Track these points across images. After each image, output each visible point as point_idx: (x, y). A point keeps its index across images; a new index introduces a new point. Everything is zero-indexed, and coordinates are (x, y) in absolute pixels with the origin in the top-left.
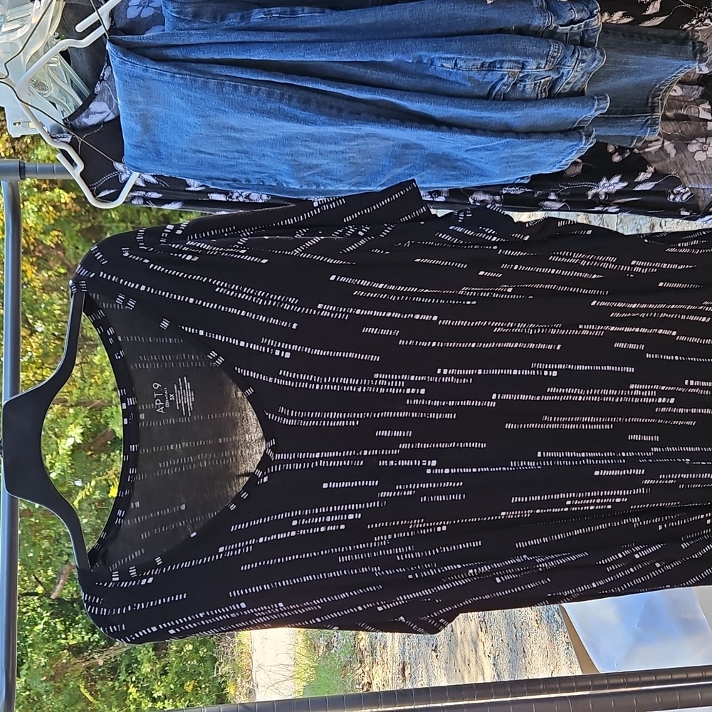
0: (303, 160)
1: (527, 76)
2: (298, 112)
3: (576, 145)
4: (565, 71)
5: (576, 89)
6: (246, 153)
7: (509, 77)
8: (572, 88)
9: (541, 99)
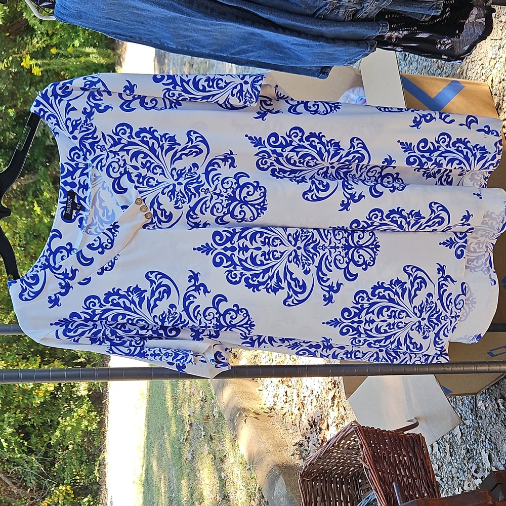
0: (182, 32)
1: (341, 6)
2: (184, 9)
3: (363, 51)
4: (365, 5)
5: (369, 17)
6: (142, 23)
7: (330, 5)
8: (367, 16)
9: (347, 21)
